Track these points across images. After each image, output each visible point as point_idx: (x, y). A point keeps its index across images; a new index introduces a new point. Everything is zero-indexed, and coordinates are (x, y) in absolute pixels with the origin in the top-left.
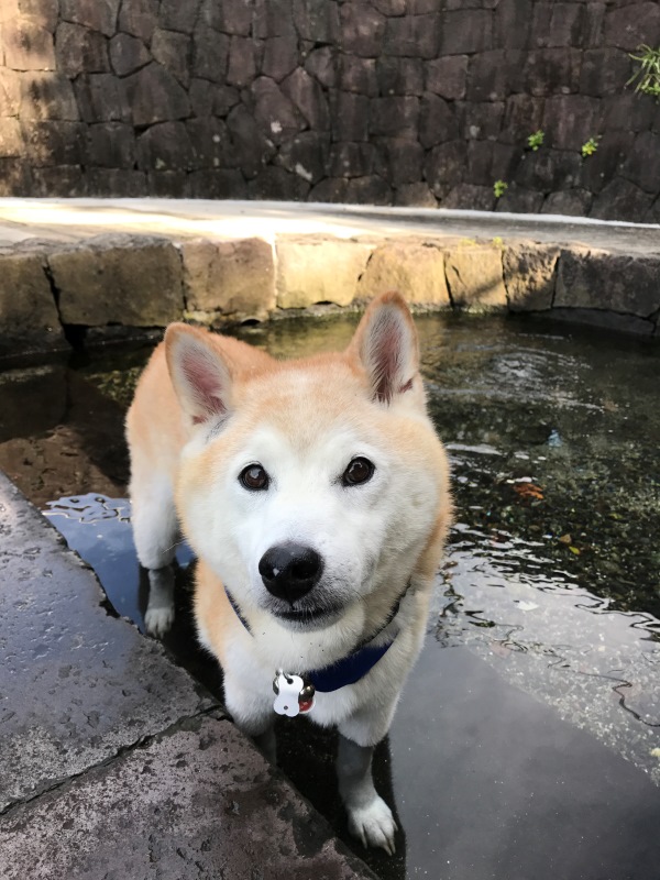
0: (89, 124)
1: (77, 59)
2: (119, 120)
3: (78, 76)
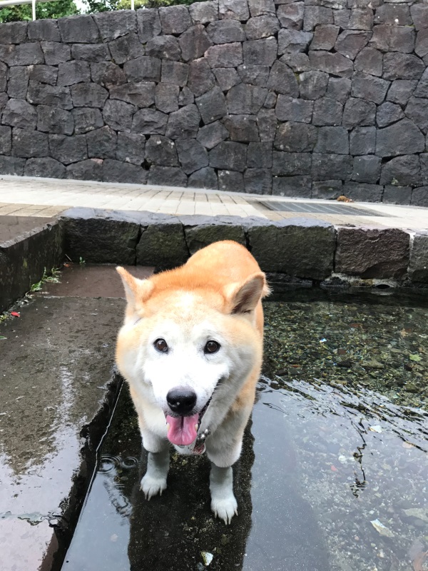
0: (353, 156)
2: (374, 154)
3: (353, 128)
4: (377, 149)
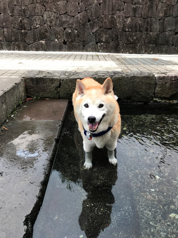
0: (161, 32)
1: (162, 13)
2: (171, 31)
3: (161, 18)
4: (173, 28)
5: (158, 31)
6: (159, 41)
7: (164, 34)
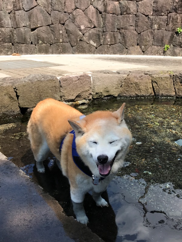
0: (15, 28)
1: (11, 6)
2: (26, 27)
3: (11, 11)
4: (27, 24)
5: (10, 26)
6: (15, 39)
7: (18, 30)
